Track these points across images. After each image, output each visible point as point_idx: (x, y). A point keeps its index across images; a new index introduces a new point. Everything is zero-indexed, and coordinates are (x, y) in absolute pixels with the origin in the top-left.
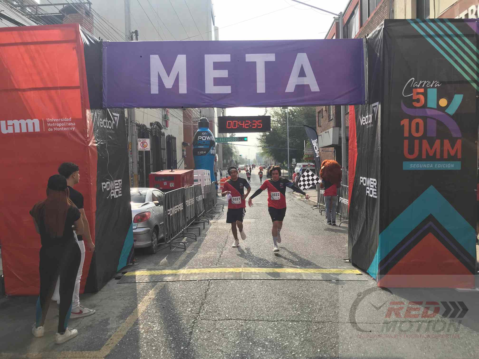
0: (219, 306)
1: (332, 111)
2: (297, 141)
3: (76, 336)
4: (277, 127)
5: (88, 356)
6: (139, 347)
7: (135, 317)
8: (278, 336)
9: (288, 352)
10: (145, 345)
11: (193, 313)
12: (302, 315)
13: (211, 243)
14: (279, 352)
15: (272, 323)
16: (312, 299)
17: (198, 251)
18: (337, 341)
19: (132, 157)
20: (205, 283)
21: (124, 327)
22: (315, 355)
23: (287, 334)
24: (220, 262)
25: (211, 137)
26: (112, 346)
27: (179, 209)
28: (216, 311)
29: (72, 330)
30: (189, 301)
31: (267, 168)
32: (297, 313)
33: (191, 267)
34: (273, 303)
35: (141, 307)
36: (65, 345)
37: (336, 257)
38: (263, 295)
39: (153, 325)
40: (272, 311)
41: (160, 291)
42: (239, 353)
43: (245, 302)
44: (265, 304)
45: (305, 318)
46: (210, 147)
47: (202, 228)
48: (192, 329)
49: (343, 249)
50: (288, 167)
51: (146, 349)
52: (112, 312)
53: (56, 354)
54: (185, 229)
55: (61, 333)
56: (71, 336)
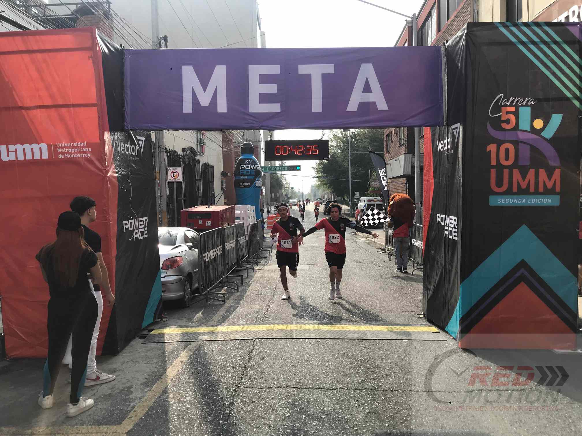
0: (266, 371)
1: (403, 134)
2: (361, 170)
3: (92, 407)
4: (336, 154)
5: (107, 431)
6: (169, 420)
7: (163, 384)
8: (337, 407)
9: (350, 426)
10: (176, 418)
11: (234, 380)
12: (366, 382)
13: (256, 294)
14: (338, 426)
15: (330, 392)
16: (378, 363)
17: (240, 304)
18: (408, 414)
19: (160, 189)
20: (248, 342)
21: (150, 397)
22: (382, 431)
23: (348, 405)
24: (267, 317)
25: (257, 165)
26: (135, 420)
27: (218, 253)
28: (263, 377)
29: (87, 399)
30: (229, 365)
31: (324, 204)
32: (360, 379)
33: (232, 323)
34: (331, 368)
35: (171, 372)
36: (78, 419)
37: (407, 311)
38: (320, 357)
39: (185, 394)
40: (330, 377)
41: (193, 352)
42: (290, 428)
43: (298, 366)
44: (321, 369)
45: (370, 385)
46: (255, 178)
47: (245, 276)
48: (233, 399)
49: (416, 302)
50: (350, 203)
51: (177, 423)
52: (135, 379)
53: (67, 429)
54: (224, 278)
55: (74, 403)
56: (85, 407)
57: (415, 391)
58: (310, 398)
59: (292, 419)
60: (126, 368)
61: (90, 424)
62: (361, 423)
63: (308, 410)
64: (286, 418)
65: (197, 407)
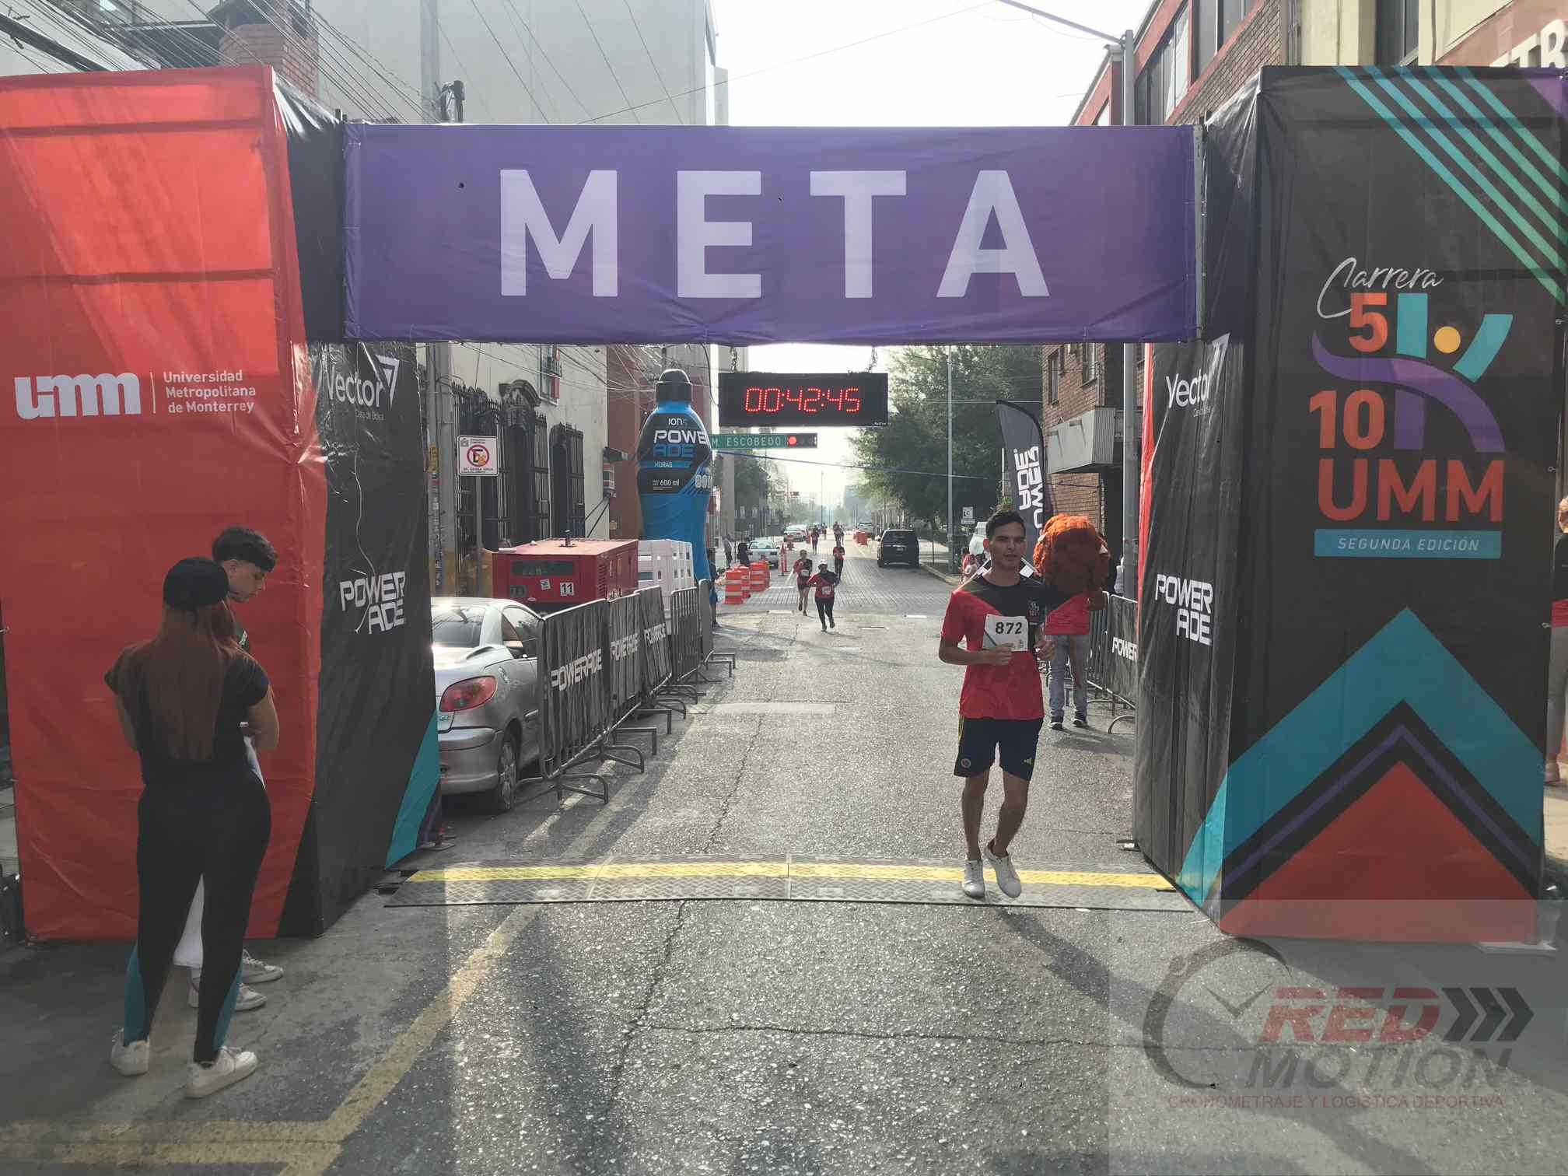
0: (711, 984)
1: (1093, 354)
2: (981, 448)
3: (252, 1073)
4: (914, 402)
5: (290, 1136)
6: (453, 1110)
7: (440, 1015)
8: (896, 1084)
9: (928, 1134)
10: (472, 1106)
11: (626, 1007)
12: (975, 1019)
13: (691, 780)
14: (896, 1133)
15: (878, 1043)
16: (1008, 970)
17: (647, 807)
18: (1083, 1104)
19: (438, 495)
20: (666, 909)
21: (404, 1048)
22: (1010, 1147)
23: (924, 1079)
24: (718, 842)
25: (699, 433)
26: (365, 1107)
27: (590, 670)
28: (702, 1002)
29: (239, 1052)
30: (616, 968)
31: (878, 537)
32: (958, 1011)
33: (623, 856)
34: (885, 980)
35: (461, 985)
36: (215, 1102)
37: (1092, 832)
38: (855, 950)
39: (496, 1043)
40: (880, 1003)
41: (520, 933)
42: (771, 1137)
43: (796, 972)
44: (858, 982)
45: (983, 1027)
46: (694, 467)
47: (663, 731)
48: (622, 1059)
49: (1116, 807)
50: (950, 535)
51: (473, 1118)
52: (366, 1000)
53: (187, 1129)
54: (607, 735)
55: (203, 1062)
56: (234, 1072)
57: (1102, 1045)
58: (825, 1059)
59: (777, 1113)
60: (343, 971)
61: (247, 1117)
62: (958, 1127)
63: (820, 1089)
64: (761, 1110)
65: (527, 1078)
